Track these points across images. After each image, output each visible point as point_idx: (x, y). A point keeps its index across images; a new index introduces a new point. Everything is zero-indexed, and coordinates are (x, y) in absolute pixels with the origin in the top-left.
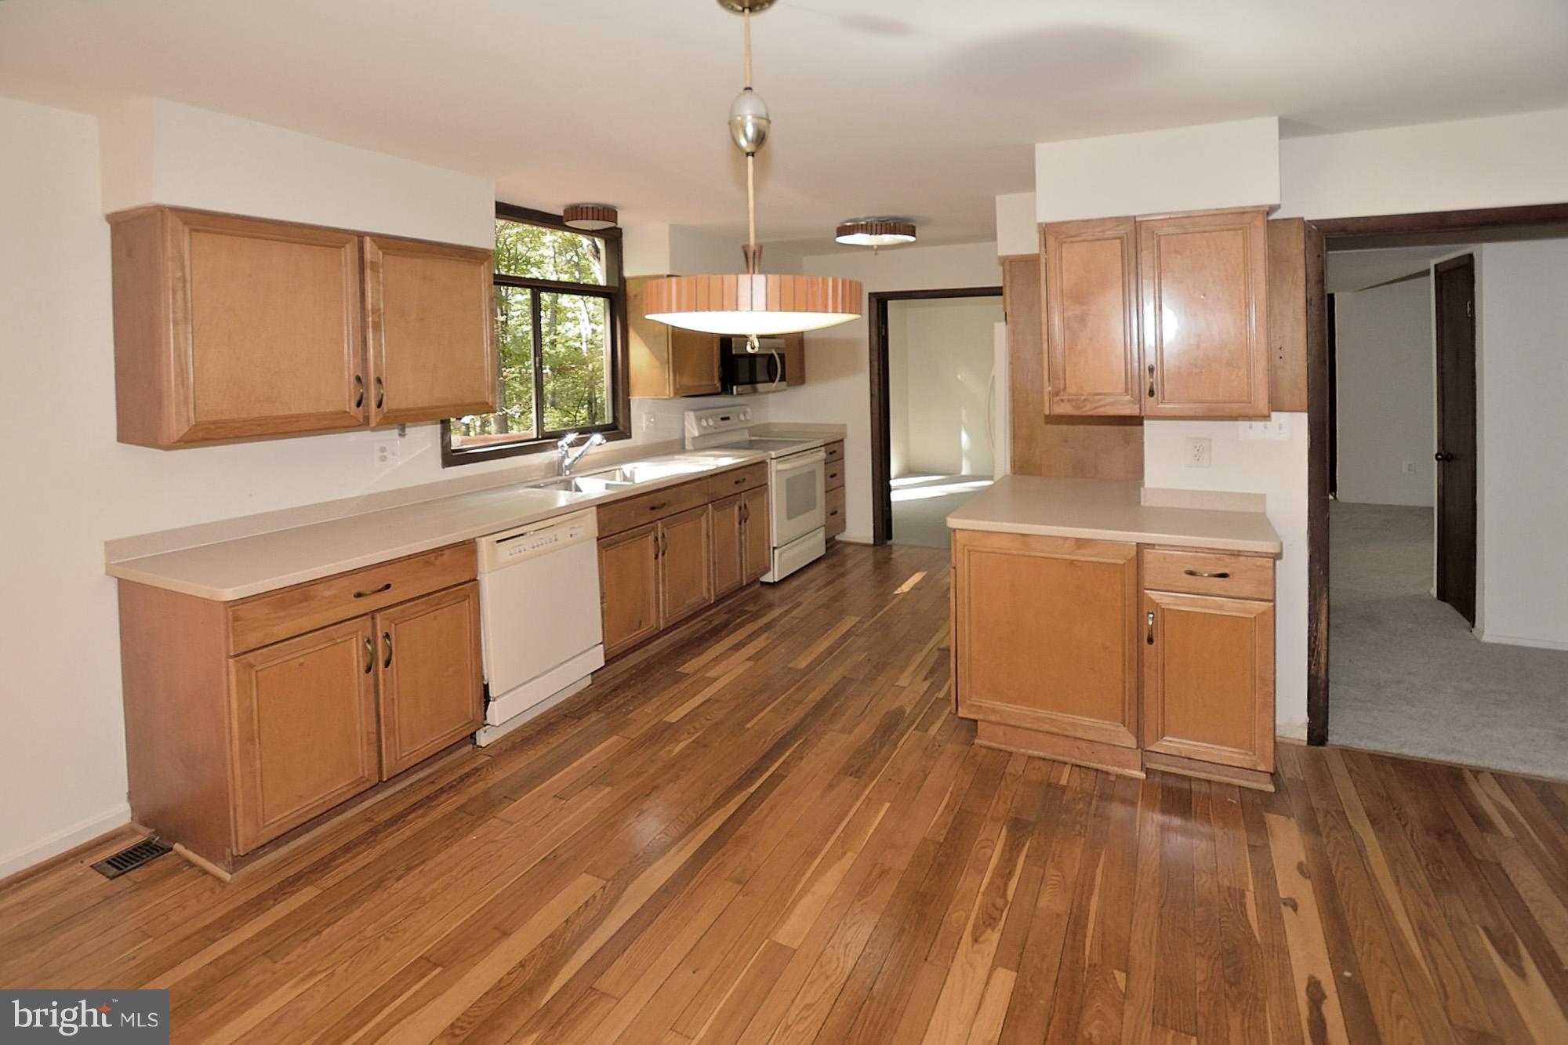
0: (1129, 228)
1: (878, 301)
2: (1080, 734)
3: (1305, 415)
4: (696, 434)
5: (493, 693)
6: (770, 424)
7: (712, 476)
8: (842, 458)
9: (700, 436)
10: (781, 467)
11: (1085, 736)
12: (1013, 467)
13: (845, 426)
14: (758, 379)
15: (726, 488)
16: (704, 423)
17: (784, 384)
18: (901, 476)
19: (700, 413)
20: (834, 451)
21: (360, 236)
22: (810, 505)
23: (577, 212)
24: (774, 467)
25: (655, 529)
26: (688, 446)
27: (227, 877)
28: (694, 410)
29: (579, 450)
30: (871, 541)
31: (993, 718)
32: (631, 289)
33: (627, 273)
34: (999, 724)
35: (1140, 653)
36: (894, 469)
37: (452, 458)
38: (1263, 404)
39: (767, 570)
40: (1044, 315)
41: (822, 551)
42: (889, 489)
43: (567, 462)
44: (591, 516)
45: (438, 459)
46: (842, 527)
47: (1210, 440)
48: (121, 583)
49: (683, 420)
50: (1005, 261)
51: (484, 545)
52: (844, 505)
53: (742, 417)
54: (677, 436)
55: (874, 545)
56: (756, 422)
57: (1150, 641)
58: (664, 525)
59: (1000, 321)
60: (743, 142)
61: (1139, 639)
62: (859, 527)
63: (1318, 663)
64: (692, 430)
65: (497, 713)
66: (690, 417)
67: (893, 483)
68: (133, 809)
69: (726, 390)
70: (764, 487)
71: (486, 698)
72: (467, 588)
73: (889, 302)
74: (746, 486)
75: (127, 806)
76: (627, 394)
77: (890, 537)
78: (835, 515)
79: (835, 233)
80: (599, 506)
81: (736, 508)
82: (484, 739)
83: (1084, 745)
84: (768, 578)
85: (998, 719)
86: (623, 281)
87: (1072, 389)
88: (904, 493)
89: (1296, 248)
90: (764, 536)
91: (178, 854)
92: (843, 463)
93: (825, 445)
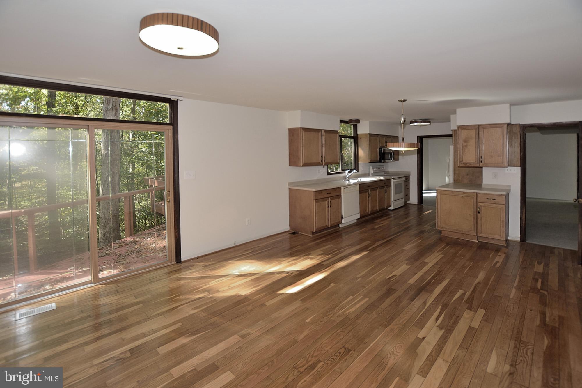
0: (477, 127)
1: (420, 138)
2: (464, 233)
3: (520, 168)
4: (373, 172)
5: (343, 217)
6: (388, 171)
7: (379, 181)
8: (409, 181)
9: (373, 173)
10: (394, 181)
11: (465, 233)
12: (454, 180)
13: (410, 172)
14: (386, 159)
15: (382, 184)
16: (374, 169)
17: (394, 160)
18: (425, 190)
19: (374, 167)
20: (407, 178)
21: (322, 130)
22: (401, 192)
23: (351, 121)
24: (393, 181)
25: (368, 191)
26: (370, 175)
27: (311, 236)
28: (372, 166)
29: (350, 174)
30: (417, 204)
31: (445, 230)
32: (359, 136)
33: (358, 133)
34: (446, 231)
35: (477, 216)
36: (424, 188)
37: (329, 174)
38: (506, 164)
39: (390, 206)
40: (458, 145)
41: (403, 205)
42: (422, 193)
43: (348, 176)
44: (358, 186)
45: (326, 174)
46: (409, 200)
47: (498, 173)
48: (289, 189)
49: (369, 169)
50: (452, 130)
51: (342, 188)
52: (409, 194)
53: (383, 169)
54: (368, 172)
55: (418, 205)
56: (386, 171)
57: (479, 213)
58: (370, 191)
59: (451, 145)
60: (402, 122)
61: (477, 212)
62: (414, 199)
63: (523, 223)
64: (372, 171)
65: (343, 221)
66: (371, 168)
67: (423, 192)
68: (290, 228)
69: (380, 161)
70: (389, 186)
71: (342, 218)
72: (339, 196)
73: (423, 138)
74: (386, 185)
75: (289, 227)
76: (358, 161)
77: (422, 203)
78: (407, 196)
79: (409, 122)
80: (359, 184)
81: (384, 189)
82: (341, 226)
83: (465, 235)
84: (390, 208)
85: (446, 230)
86: (357, 135)
87: (464, 161)
88: (426, 194)
89: (517, 130)
90: (390, 198)
91: (300, 234)
92: (409, 182)
93: (405, 177)
